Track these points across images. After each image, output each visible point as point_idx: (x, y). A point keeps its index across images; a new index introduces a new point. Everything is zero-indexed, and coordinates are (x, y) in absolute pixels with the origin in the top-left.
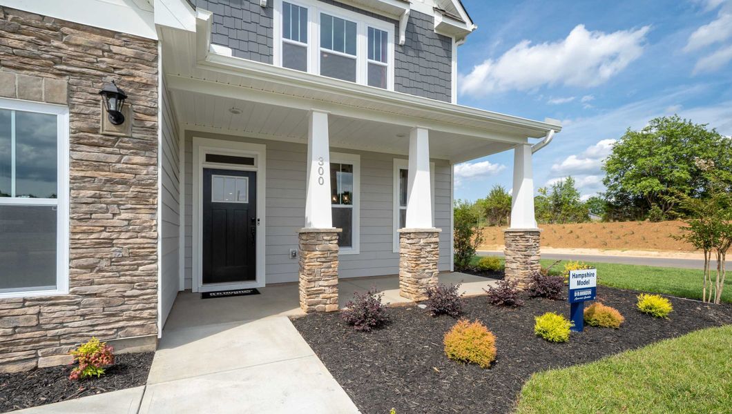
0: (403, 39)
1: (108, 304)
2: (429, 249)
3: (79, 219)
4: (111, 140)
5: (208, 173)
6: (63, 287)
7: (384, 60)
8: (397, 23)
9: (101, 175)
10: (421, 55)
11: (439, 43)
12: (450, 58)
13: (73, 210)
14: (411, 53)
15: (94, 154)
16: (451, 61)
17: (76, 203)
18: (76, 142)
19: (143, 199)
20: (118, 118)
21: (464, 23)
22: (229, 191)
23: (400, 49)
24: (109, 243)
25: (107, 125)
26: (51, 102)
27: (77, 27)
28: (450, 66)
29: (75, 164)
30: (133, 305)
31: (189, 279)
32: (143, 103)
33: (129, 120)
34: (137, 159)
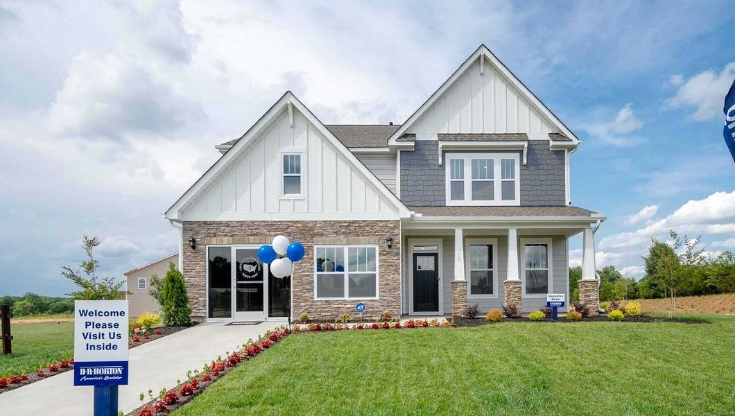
0: (525, 161)
1: (388, 303)
2: (515, 290)
3: (381, 277)
4: (388, 253)
5: (415, 255)
6: (377, 297)
7: (513, 177)
8: (521, 152)
9: (386, 264)
10: (540, 167)
11: (554, 156)
12: (563, 164)
13: (380, 275)
14: (533, 168)
15: (384, 257)
16: (564, 166)
17: (380, 273)
18: (380, 254)
19: (396, 271)
20: (390, 247)
21: (571, 140)
22: (426, 264)
23: (524, 168)
24: (388, 284)
25: (387, 249)
26: (375, 244)
27: (380, 221)
28: (564, 170)
29: (380, 261)
30: (394, 304)
31: (407, 309)
32: (396, 240)
33: (393, 247)
34: (395, 258)
